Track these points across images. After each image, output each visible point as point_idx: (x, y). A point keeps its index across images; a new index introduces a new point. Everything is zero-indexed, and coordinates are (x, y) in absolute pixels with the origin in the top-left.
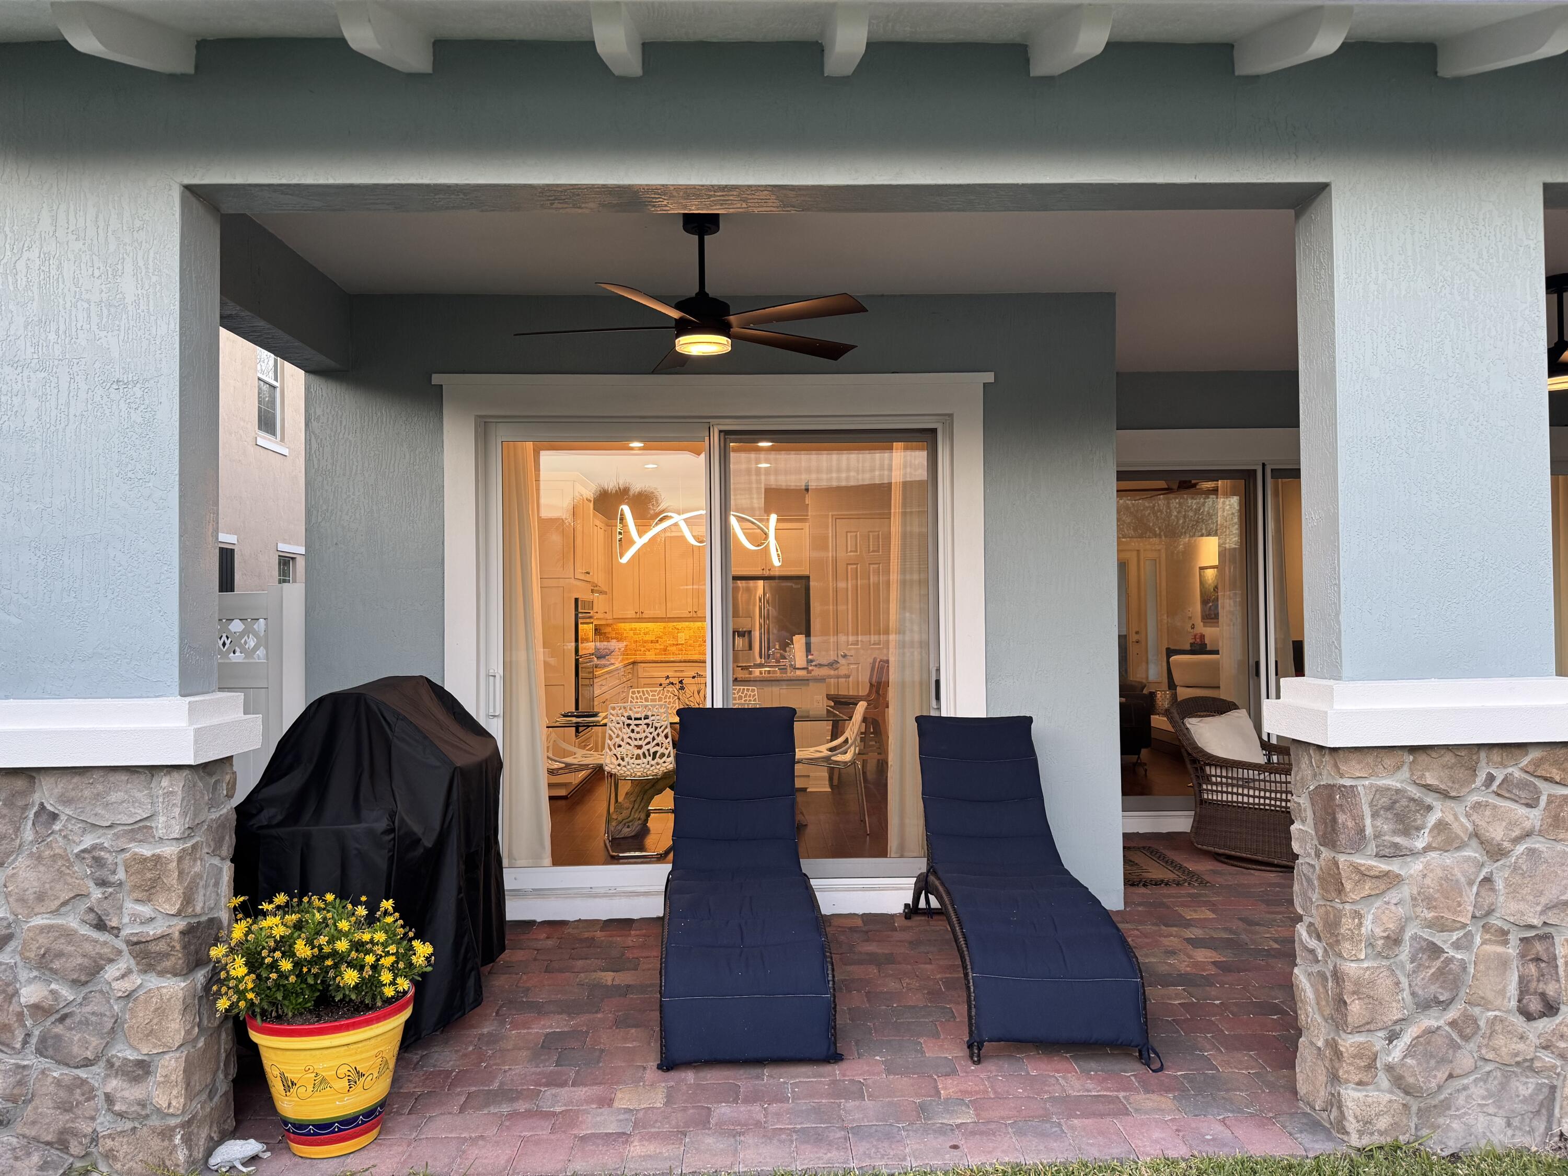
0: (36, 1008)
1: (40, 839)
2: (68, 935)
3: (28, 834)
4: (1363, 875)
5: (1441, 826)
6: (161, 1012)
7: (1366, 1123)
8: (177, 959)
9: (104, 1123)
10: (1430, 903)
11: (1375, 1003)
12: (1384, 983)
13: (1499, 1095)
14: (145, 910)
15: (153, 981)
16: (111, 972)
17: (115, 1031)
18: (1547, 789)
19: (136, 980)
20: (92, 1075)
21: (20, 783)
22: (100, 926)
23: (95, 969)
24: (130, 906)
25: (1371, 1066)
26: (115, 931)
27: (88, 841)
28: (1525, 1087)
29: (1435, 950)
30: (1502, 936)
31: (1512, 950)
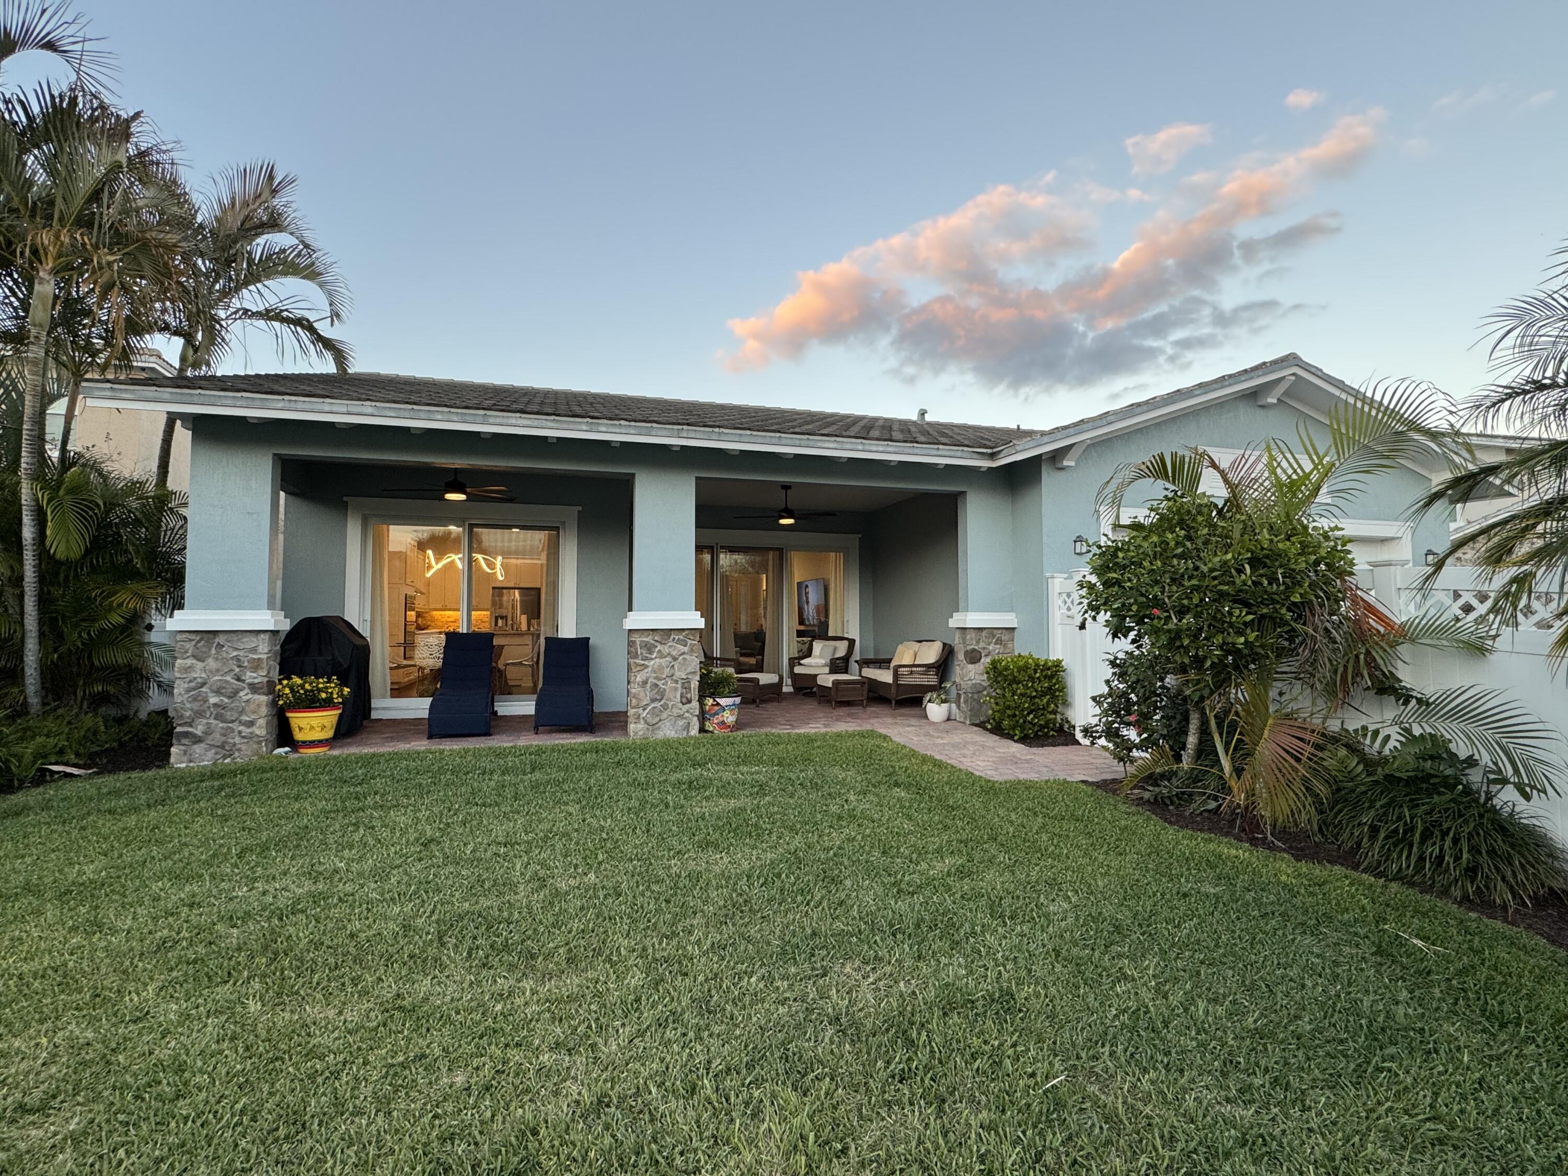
0: (215, 705)
1: (218, 653)
2: (227, 682)
3: (213, 651)
4: (637, 665)
5: (659, 651)
6: (259, 706)
7: (636, 733)
8: (265, 690)
9: (237, 740)
10: (655, 672)
11: (639, 700)
12: (642, 694)
13: (674, 725)
14: (254, 675)
15: (256, 696)
16: (242, 694)
17: (242, 712)
18: (689, 642)
19: (250, 696)
20: (234, 725)
21: (211, 636)
22: (239, 679)
23: (236, 692)
24: (249, 674)
25: (638, 718)
26: (243, 681)
27: (235, 654)
28: (681, 723)
29: (656, 685)
30: (676, 682)
31: (679, 686)
